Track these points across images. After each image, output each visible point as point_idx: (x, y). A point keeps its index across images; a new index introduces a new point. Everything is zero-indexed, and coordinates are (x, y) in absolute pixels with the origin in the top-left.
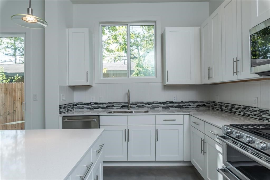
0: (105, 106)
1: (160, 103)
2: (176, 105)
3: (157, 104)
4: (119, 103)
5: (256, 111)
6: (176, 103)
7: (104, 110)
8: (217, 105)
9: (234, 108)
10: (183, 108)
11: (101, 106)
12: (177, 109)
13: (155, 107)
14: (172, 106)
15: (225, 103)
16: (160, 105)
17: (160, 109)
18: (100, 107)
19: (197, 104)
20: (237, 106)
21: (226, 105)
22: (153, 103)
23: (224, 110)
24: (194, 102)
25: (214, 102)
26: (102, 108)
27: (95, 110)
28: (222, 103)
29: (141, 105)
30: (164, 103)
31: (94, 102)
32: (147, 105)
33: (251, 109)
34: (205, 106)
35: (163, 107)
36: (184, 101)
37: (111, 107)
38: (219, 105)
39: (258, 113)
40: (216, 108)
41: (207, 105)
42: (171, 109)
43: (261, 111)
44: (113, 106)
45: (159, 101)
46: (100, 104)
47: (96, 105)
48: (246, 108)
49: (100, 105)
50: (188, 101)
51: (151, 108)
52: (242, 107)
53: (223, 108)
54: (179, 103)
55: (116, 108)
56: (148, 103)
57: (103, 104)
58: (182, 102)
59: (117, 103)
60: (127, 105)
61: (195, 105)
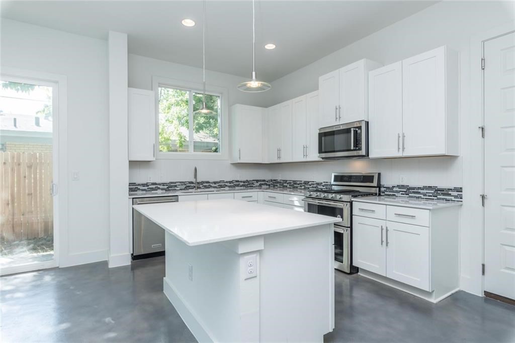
0: (166, 187)
1: (227, 182)
2: (241, 184)
3: (223, 184)
4: (182, 183)
5: (314, 184)
6: (241, 182)
7: (164, 191)
8: (278, 182)
9: (296, 184)
10: (248, 187)
11: (161, 187)
12: (242, 188)
13: (221, 186)
14: (238, 186)
15: (286, 181)
16: (226, 184)
17: (227, 188)
18: (159, 188)
19: (259, 183)
20: (298, 182)
21: (288, 182)
22: (219, 182)
23: (286, 186)
24: (257, 181)
25: (274, 180)
26: (162, 189)
27: (153, 192)
28: (284, 181)
29: (208, 184)
30: (230, 182)
31: (152, 182)
32: (213, 185)
33: (310, 183)
34: (267, 185)
35: (229, 187)
36: (249, 180)
37: (173, 188)
38: (280, 182)
39: (315, 185)
40: (277, 185)
41: (268, 183)
42: (237, 188)
43: (318, 184)
44: (176, 186)
45: (226, 180)
46: (160, 184)
47: (154, 186)
48: (306, 183)
49: (159, 186)
50: (252, 179)
51: (217, 188)
52: (303, 182)
53: (285, 184)
54: (244, 182)
55: (179, 188)
56: (215, 183)
57: (163, 184)
58: (247, 181)
59: (180, 182)
60: (192, 185)
61: (258, 184)
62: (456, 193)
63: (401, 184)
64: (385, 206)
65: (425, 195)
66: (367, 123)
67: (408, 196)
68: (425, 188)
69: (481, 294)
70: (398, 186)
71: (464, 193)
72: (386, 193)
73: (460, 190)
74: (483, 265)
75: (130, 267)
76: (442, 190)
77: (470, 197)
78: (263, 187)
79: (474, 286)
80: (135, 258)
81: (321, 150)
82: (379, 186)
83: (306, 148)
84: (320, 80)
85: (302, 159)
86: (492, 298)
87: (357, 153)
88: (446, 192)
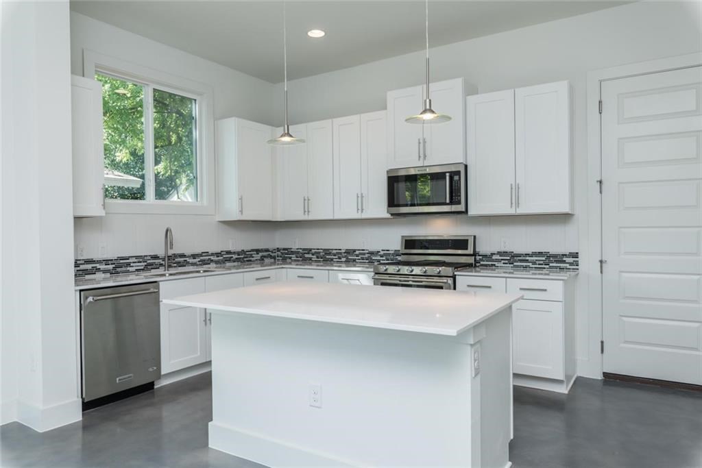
0: (111, 267)
1: (212, 254)
2: (235, 257)
3: (207, 258)
4: (140, 258)
5: (364, 254)
6: (234, 253)
7: (108, 275)
8: (293, 253)
9: (330, 254)
10: (244, 261)
11: (103, 267)
12: (236, 264)
13: (204, 263)
14: (229, 260)
15: (310, 250)
16: (212, 258)
17: (213, 265)
18: (99, 270)
19: (261, 254)
20: (335, 252)
21: (313, 251)
22: (200, 255)
23: (310, 259)
24: (258, 251)
25: (284, 249)
26: (105, 271)
27: (88, 277)
28: (304, 249)
29: (182, 259)
30: (218, 254)
31: (85, 257)
32: (191, 260)
33: (357, 252)
34: (271, 257)
35: (217, 262)
36: (245, 249)
37: (124, 269)
38: (298, 253)
39: (367, 256)
40: (290, 258)
41: (273, 255)
42: (228, 264)
43: (372, 253)
44: (128, 265)
45: (210, 250)
46: (99, 262)
47: (89, 266)
48: (348, 252)
49: (98, 266)
50: (249, 249)
51: (197, 265)
52: (344, 251)
53: (306, 256)
54: (238, 254)
55: (133, 269)
56: (194, 256)
57: (107, 262)
58: (243, 251)
59: (137, 257)
60: (157, 261)
61: (258, 256)
62: (571, 260)
63: (503, 249)
64: (504, 279)
65: (534, 263)
66: (466, 166)
67: (512, 265)
68: (534, 254)
69: (600, 377)
70: (499, 253)
71: (580, 260)
72: (482, 263)
73: (575, 255)
74: (602, 342)
75: (81, 424)
76: (555, 256)
77: (588, 263)
78: (267, 261)
80: (87, 406)
81: (392, 202)
82: (475, 254)
83: (361, 198)
84: (391, 96)
85: (353, 214)
86: (611, 379)
87: (454, 208)
88: (559, 258)
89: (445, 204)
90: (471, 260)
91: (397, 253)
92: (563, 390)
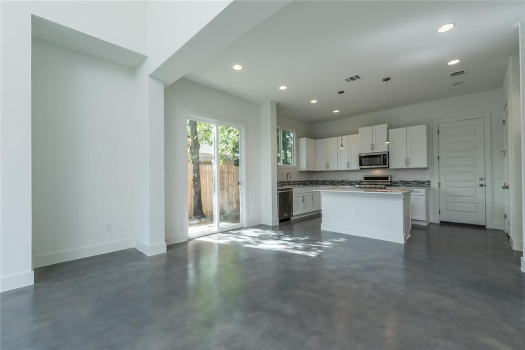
2: (302, 183)
3: (296, 183)
6: (302, 181)
8: (320, 182)
10: (305, 184)
12: (303, 185)
15: (326, 181)
21: (328, 181)
23: (327, 184)
25: (316, 181)
28: (324, 181)
29: (290, 183)
30: (298, 182)
32: (292, 183)
36: (305, 180)
38: (322, 182)
39: (348, 182)
41: (312, 182)
43: (351, 182)
48: (341, 181)
51: (293, 185)
53: (325, 183)
61: (308, 183)
62: (427, 183)
63: (401, 180)
65: (413, 184)
66: (388, 153)
67: (405, 185)
68: (413, 181)
69: (439, 222)
70: (400, 181)
71: (431, 183)
72: (394, 184)
73: (429, 182)
74: (439, 211)
75: (280, 225)
76: (421, 182)
77: (434, 185)
78: (311, 184)
79: (435, 219)
80: (280, 221)
81: (361, 164)
82: (391, 182)
83: (348, 163)
84: (360, 130)
85: (345, 168)
86: (443, 223)
87: (384, 166)
88: (423, 183)
89: (381, 165)
90: (390, 183)
91: (361, 182)
92: (425, 224)
